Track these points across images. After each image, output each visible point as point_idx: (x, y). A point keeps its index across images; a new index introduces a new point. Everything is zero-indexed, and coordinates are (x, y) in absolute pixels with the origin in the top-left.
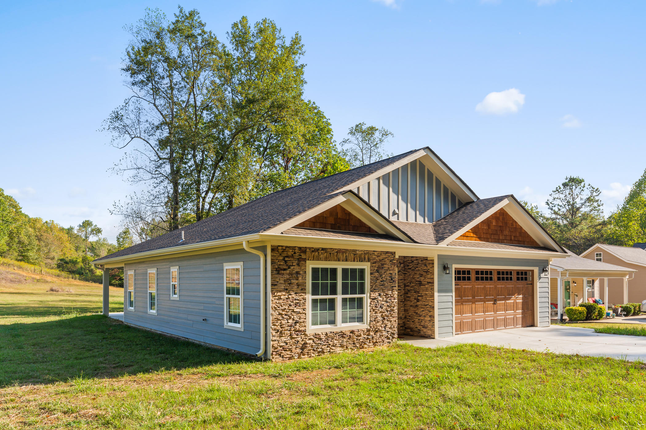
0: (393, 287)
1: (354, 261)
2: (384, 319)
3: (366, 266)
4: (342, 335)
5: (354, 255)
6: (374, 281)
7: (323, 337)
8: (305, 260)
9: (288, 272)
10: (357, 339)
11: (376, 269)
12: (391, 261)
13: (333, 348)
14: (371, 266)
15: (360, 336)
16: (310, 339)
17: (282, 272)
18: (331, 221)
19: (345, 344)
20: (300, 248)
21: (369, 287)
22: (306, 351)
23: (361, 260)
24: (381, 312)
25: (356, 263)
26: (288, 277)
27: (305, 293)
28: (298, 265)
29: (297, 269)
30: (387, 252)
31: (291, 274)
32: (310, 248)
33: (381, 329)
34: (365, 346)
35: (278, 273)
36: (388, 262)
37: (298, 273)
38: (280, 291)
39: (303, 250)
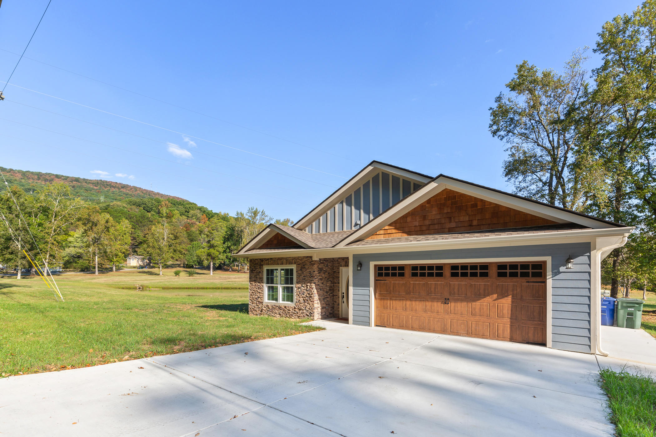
0: (311, 280)
1: (286, 264)
2: (305, 302)
3: (294, 267)
4: (280, 308)
5: (286, 260)
6: (299, 276)
7: (271, 307)
8: (262, 265)
9: (256, 272)
10: (288, 312)
11: (300, 268)
12: (310, 263)
13: (275, 314)
14: (297, 267)
15: (290, 310)
16: (264, 307)
17: (253, 272)
18: (275, 242)
19: (281, 313)
20: (260, 259)
21: (296, 280)
22: (263, 313)
23: (291, 263)
24: (303, 297)
25: (287, 265)
26: (256, 274)
27: (263, 283)
28: (260, 268)
29: (259, 270)
30: (308, 257)
31: (257, 273)
32: (265, 259)
33: (302, 308)
34: (292, 317)
35: (252, 273)
36: (308, 264)
37: (260, 272)
38: (253, 281)
39: (262, 260)
